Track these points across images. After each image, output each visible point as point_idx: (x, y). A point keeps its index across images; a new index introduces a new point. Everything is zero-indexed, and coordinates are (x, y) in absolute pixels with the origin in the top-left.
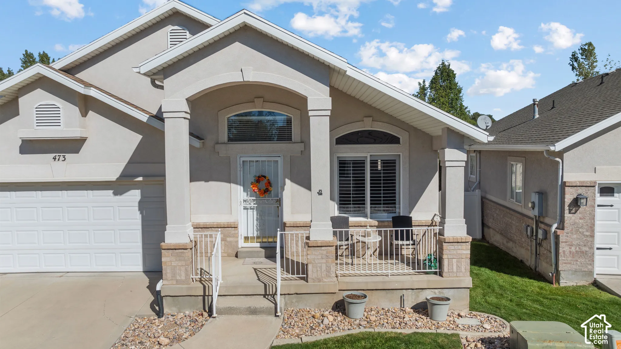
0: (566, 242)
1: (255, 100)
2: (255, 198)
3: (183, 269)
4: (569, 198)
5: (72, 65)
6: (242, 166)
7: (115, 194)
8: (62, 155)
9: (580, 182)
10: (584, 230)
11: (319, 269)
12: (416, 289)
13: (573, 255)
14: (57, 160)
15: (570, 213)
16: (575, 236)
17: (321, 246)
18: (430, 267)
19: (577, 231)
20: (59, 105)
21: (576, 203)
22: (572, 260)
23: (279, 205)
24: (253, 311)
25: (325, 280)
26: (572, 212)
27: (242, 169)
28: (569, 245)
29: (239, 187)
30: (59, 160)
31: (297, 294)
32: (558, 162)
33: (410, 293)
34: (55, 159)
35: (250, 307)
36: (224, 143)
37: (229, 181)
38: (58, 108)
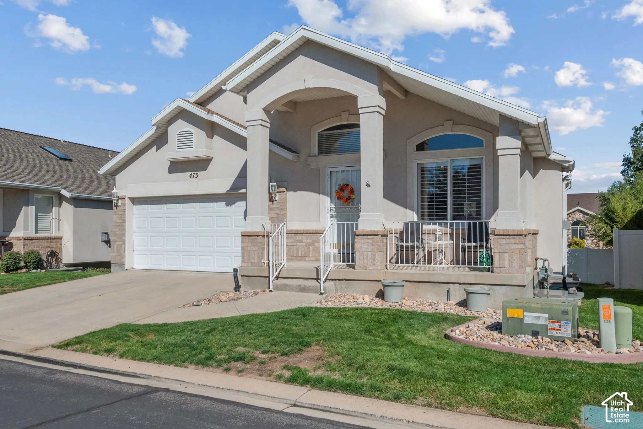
1: (342, 113)
3: (256, 253)
5: (204, 99)
6: (329, 176)
8: (195, 172)
11: (365, 257)
14: (192, 177)
18: (482, 263)
20: (192, 131)
24: (303, 289)
25: (371, 268)
27: (329, 179)
29: (326, 197)
30: (193, 177)
31: (346, 280)
34: (191, 176)
35: (300, 285)
36: (315, 156)
37: (319, 193)
38: (192, 133)
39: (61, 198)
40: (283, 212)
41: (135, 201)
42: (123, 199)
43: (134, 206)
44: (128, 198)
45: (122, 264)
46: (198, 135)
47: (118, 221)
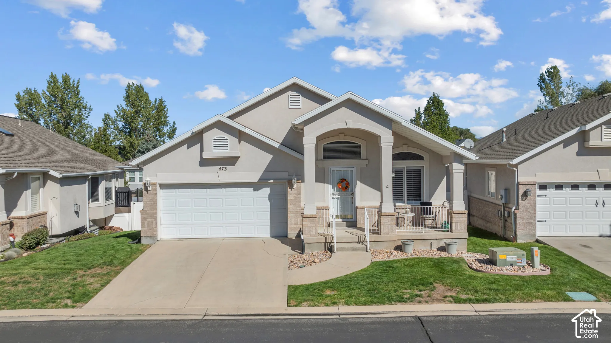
0: (520, 217)
1: (340, 135)
2: (339, 192)
3: (314, 228)
4: (521, 192)
6: (331, 173)
7: (254, 190)
8: (224, 167)
9: (527, 182)
10: (530, 210)
11: (387, 228)
12: (438, 239)
13: (524, 225)
15: (522, 200)
16: (525, 214)
17: (388, 216)
18: (445, 227)
19: (526, 211)
21: (525, 194)
22: (524, 228)
23: (353, 196)
24: (354, 249)
25: (390, 234)
26: (523, 199)
27: (331, 175)
28: (522, 219)
29: (330, 185)
30: (222, 170)
31: (375, 241)
32: (515, 171)
33: (435, 241)
34: (220, 169)
35: (353, 247)
36: (321, 160)
37: (324, 182)
38: (227, 139)
39: (48, 178)
40: (299, 196)
41: (163, 186)
42: (154, 185)
43: (161, 190)
44: (159, 184)
45: (154, 237)
46: (232, 140)
47: (148, 203)
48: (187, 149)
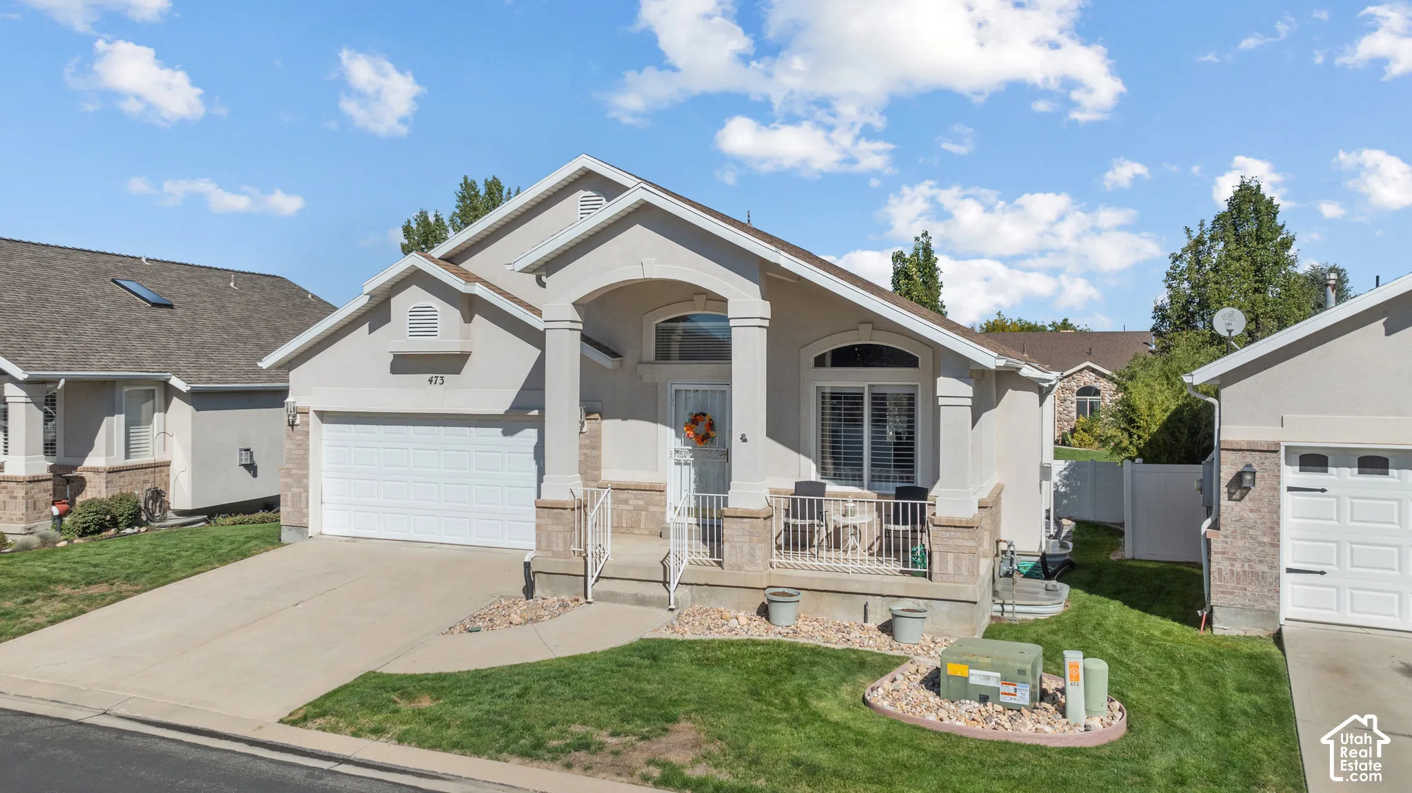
0: (1223, 553)
1: (696, 297)
2: (690, 448)
3: (561, 536)
4: (1227, 472)
5: (457, 252)
6: (674, 398)
7: (505, 433)
8: (439, 375)
9: (1248, 442)
10: (1259, 533)
11: (739, 551)
13: (1238, 578)
14: (433, 382)
15: (1230, 499)
16: (1241, 543)
17: (743, 517)
18: (915, 564)
19: (1244, 535)
20: (436, 307)
21: (1240, 484)
22: (1235, 588)
23: (726, 461)
24: (641, 601)
25: (748, 568)
26: (1234, 497)
27: (674, 403)
28: (1230, 559)
29: (668, 429)
30: (435, 383)
31: (707, 585)
32: (1212, 405)
33: (880, 601)
34: (431, 381)
35: (637, 594)
36: (650, 363)
37: (655, 420)
38: (436, 311)
39: (169, 392)
40: (595, 452)
41: (324, 416)
42: (305, 413)
43: (324, 425)
44: (314, 411)
45: (302, 528)
46: (448, 315)
47: (294, 452)
48: (370, 333)
